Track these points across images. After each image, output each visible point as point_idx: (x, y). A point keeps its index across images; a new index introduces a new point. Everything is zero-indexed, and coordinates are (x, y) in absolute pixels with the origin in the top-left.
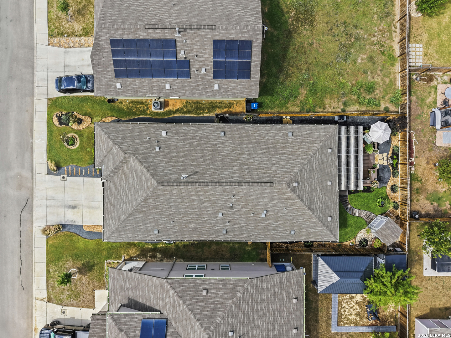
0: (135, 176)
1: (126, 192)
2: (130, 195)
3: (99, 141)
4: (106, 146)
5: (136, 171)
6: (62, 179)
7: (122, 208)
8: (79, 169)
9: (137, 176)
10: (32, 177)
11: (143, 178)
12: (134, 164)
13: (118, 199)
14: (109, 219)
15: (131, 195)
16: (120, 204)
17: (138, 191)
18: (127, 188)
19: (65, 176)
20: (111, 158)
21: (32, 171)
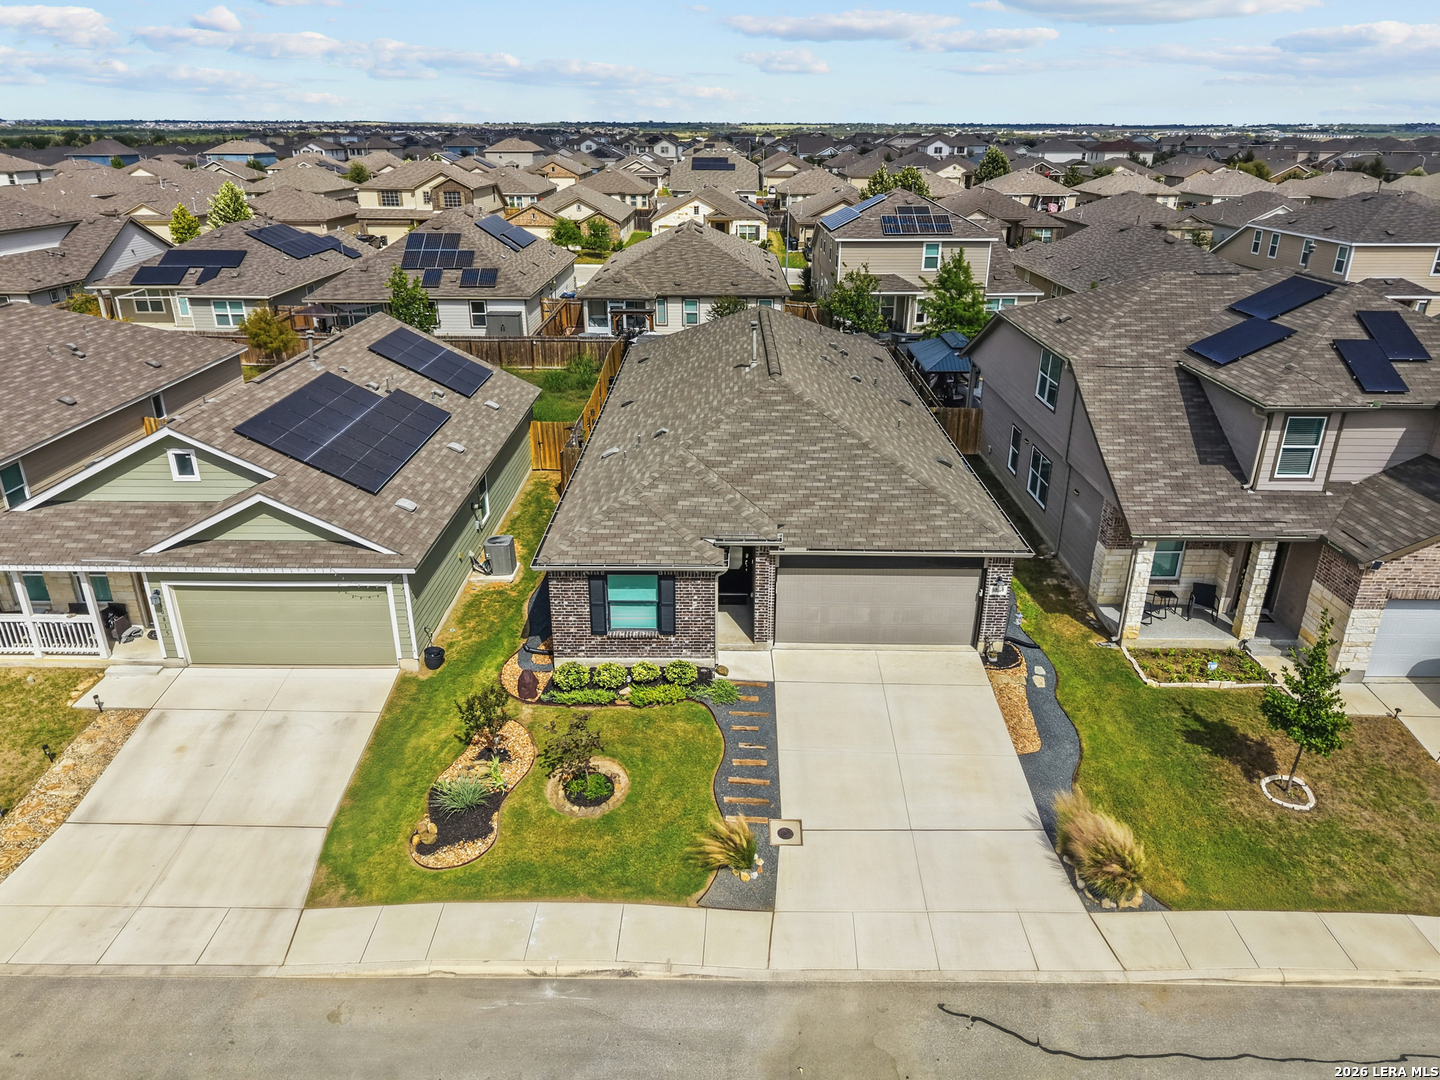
0: (753, 441)
1: (813, 468)
2: (822, 455)
3: (614, 548)
4: (638, 519)
5: (735, 436)
6: (795, 839)
7: (876, 481)
8: (736, 762)
9: (754, 434)
10: (794, 988)
11: (760, 414)
12: (711, 445)
13: (845, 497)
14: (935, 529)
15: (824, 450)
16: (862, 488)
17: (808, 429)
18: (801, 466)
19: (775, 825)
20: (687, 503)
21: (758, 989)
